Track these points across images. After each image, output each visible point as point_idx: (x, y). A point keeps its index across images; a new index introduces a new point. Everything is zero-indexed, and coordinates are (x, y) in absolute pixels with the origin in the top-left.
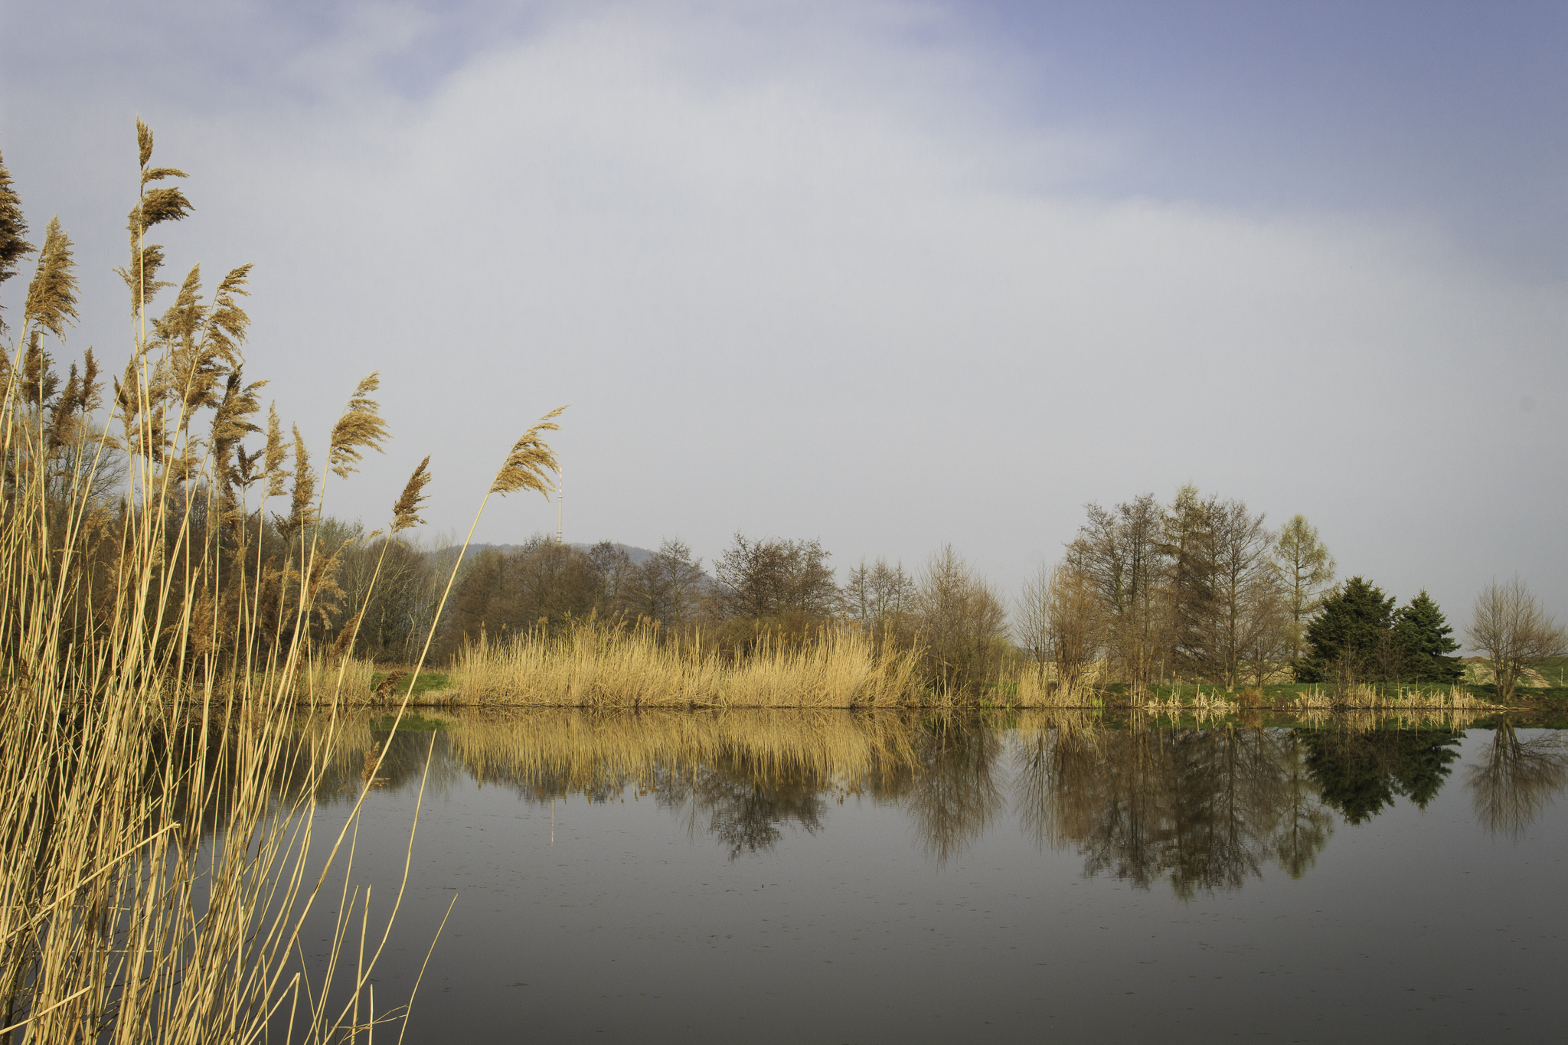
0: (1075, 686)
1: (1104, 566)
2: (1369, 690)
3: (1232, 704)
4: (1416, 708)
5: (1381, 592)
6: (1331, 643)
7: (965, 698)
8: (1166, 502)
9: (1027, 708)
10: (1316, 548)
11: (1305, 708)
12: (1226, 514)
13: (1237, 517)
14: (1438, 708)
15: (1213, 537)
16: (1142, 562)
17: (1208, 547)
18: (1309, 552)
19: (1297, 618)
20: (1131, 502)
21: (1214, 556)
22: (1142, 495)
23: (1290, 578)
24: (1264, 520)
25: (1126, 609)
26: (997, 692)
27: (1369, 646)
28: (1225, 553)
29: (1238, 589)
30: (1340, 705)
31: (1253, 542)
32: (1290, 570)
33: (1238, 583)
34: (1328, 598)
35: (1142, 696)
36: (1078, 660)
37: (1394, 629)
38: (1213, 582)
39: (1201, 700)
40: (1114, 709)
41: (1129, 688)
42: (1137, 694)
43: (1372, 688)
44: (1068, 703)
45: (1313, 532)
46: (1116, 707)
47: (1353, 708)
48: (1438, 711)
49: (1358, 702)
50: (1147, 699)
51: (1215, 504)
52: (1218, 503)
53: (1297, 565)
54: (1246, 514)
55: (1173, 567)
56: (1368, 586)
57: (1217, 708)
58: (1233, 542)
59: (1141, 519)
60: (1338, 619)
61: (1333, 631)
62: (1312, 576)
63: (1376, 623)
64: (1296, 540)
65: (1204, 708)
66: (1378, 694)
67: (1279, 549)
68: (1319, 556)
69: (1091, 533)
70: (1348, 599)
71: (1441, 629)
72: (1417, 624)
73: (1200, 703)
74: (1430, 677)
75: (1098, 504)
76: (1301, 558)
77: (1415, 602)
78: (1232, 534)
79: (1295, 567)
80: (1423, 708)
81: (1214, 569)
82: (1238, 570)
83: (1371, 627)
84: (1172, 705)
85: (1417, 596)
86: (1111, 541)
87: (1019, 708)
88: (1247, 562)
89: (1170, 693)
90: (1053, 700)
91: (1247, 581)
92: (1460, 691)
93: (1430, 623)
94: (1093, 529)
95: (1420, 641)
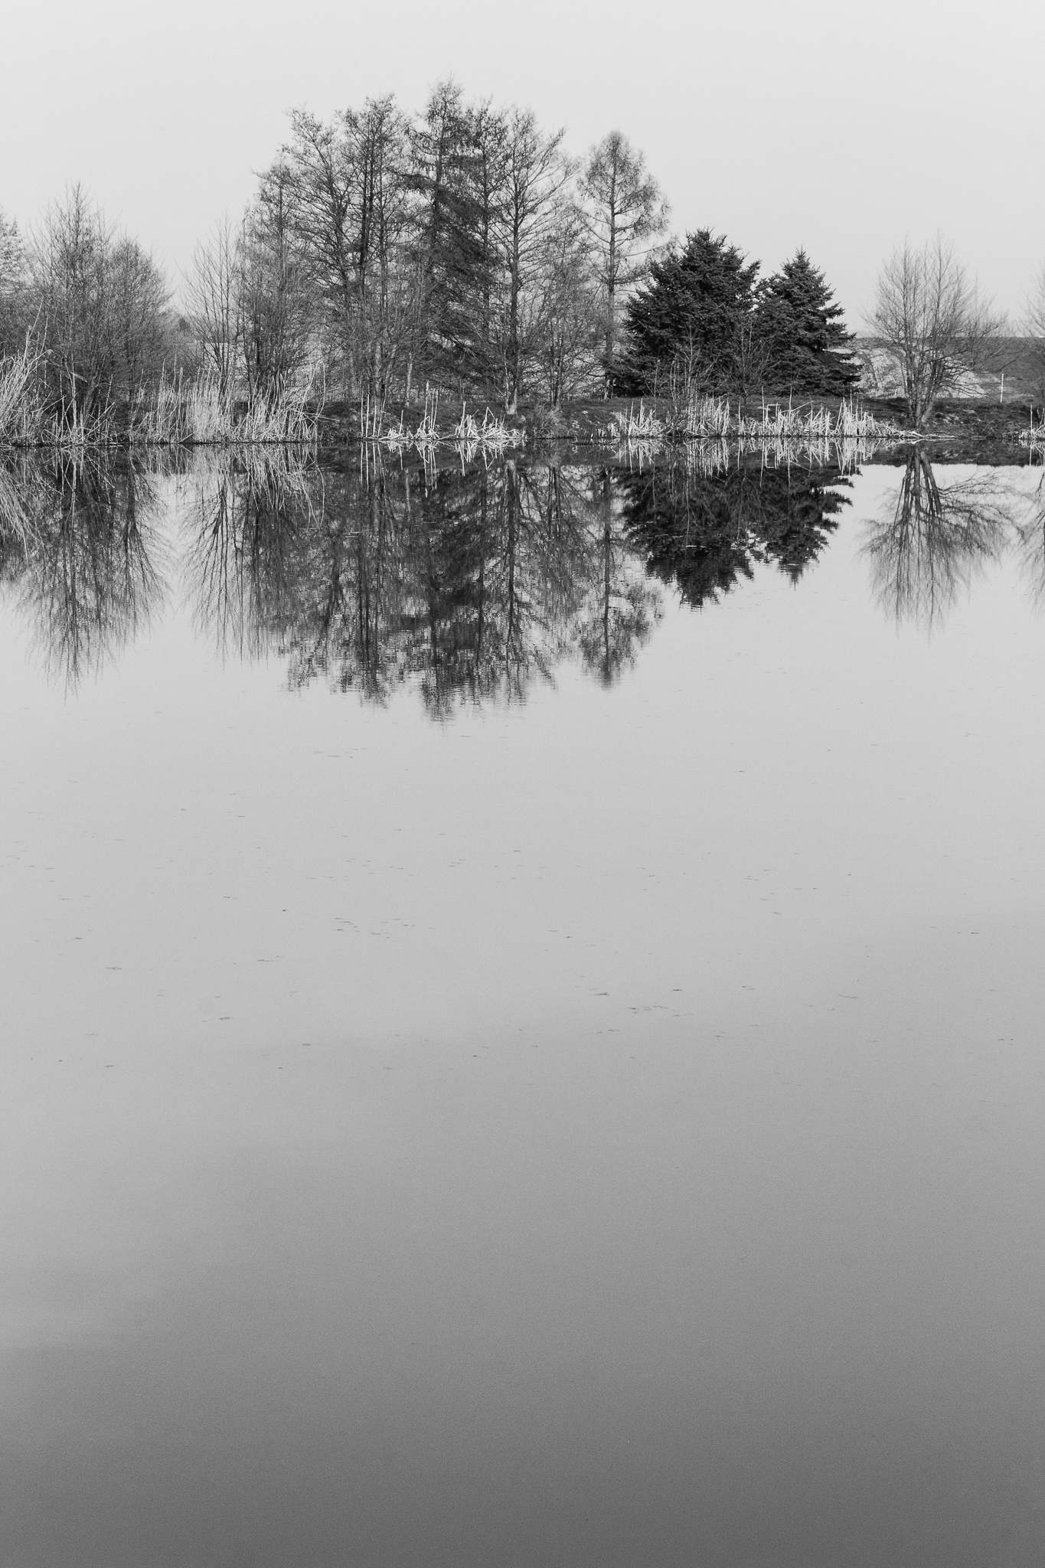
0: (277, 407)
1: (318, 208)
2: (719, 409)
3: (515, 431)
4: (788, 436)
5: (739, 255)
6: (663, 333)
7: (106, 428)
9: (202, 443)
10: (642, 183)
11: (624, 437)
12: (504, 130)
13: (522, 134)
14: (822, 436)
15: (485, 164)
16: (376, 202)
17: (476, 178)
18: (630, 190)
19: (611, 290)
20: (360, 108)
21: (487, 194)
22: (377, 95)
23: (602, 230)
24: (563, 139)
25: (352, 276)
26: (155, 420)
27: (720, 338)
28: (504, 189)
29: (523, 246)
30: (676, 432)
31: (547, 173)
32: (602, 218)
33: (523, 236)
34: (658, 260)
35: (378, 422)
36: (281, 367)
37: (757, 311)
38: (485, 234)
39: (467, 427)
40: (336, 443)
41: (358, 410)
42: (371, 419)
43: (725, 404)
44: (266, 434)
45: (636, 160)
46: (338, 439)
47: (696, 437)
48: (821, 440)
49: (702, 427)
50: (386, 426)
51: (489, 113)
52: (493, 112)
53: (613, 208)
54: (536, 128)
55: (425, 210)
56: (717, 246)
57: (492, 440)
58: (516, 173)
59: (374, 135)
60: (673, 295)
61: (667, 315)
62: (635, 226)
63: (730, 301)
64: (611, 171)
65: (472, 439)
66: (732, 415)
67: (586, 184)
68: (644, 196)
69: (298, 156)
70: (689, 264)
71: (826, 311)
72: (791, 302)
73: (466, 432)
74: (812, 386)
75: (309, 112)
76: (619, 197)
77: (788, 269)
78: (514, 162)
79: (609, 212)
80: (799, 436)
81: (487, 214)
82: (523, 215)
83: (722, 308)
84: (423, 437)
85: (792, 259)
86: (328, 168)
87: (190, 444)
88: (537, 205)
89: (421, 416)
90: (242, 431)
91: (537, 233)
92: (854, 408)
93: (810, 301)
94: (300, 150)
95: (796, 330)
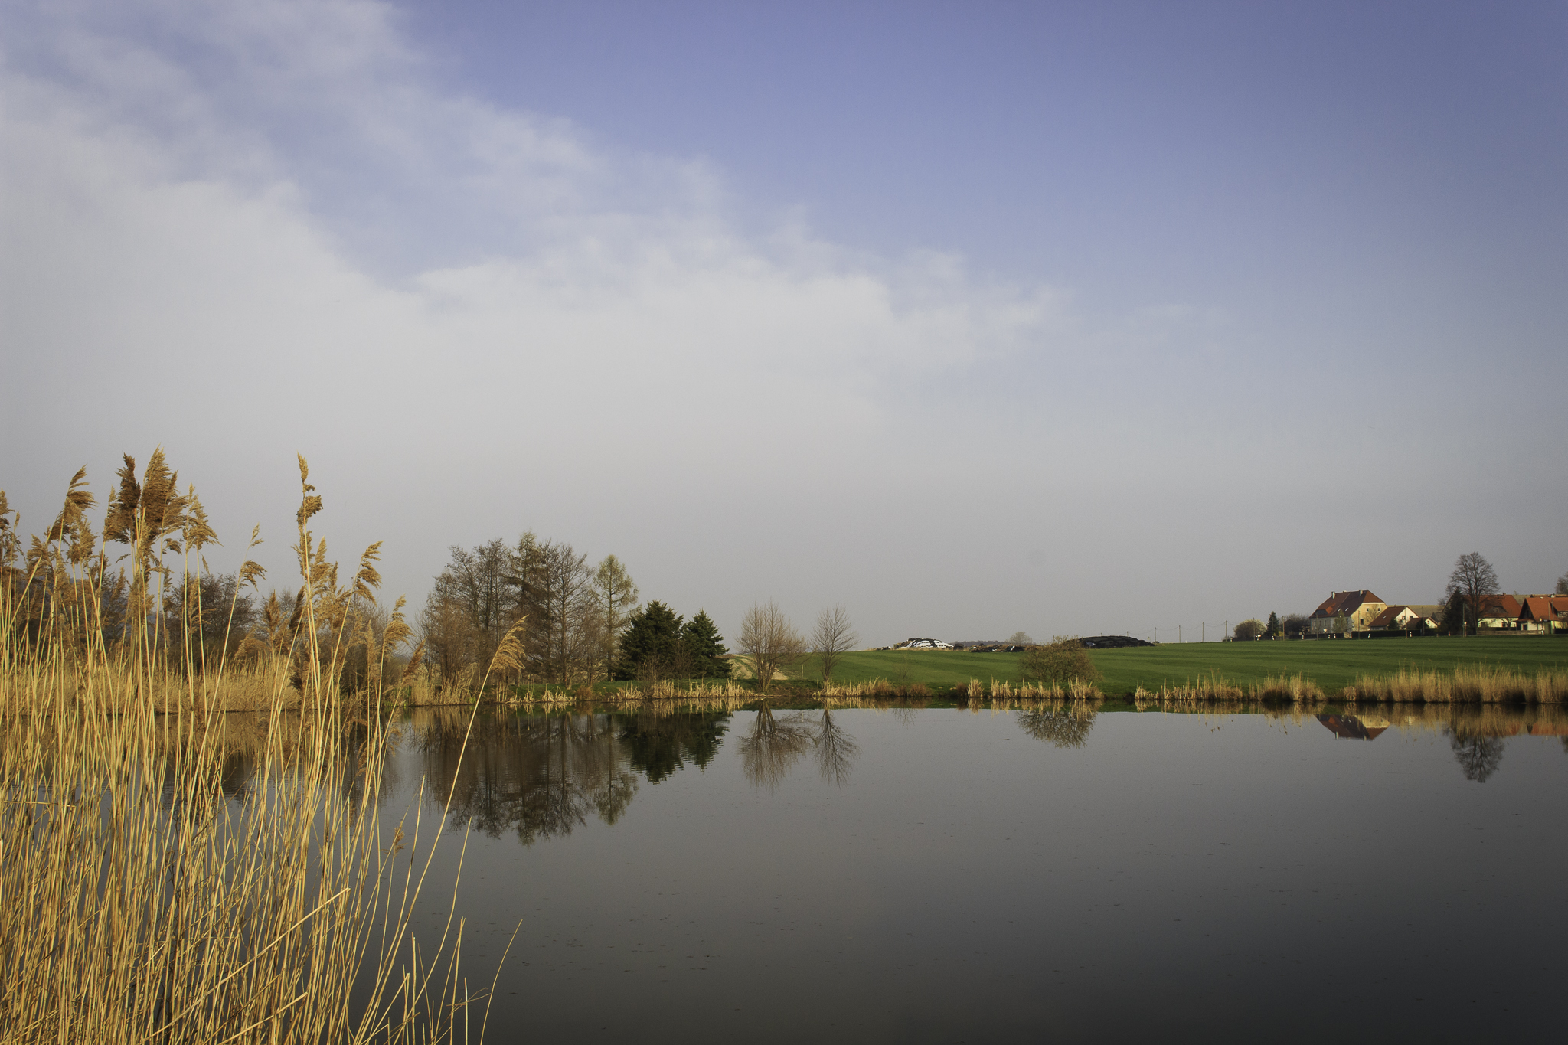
0: (456, 688)
1: (465, 593)
2: (669, 685)
3: (571, 698)
4: (702, 697)
5: (673, 612)
6: (639, 650)
8: (511, 545)
9: (420, 706)
10: (624, 579)
11: (624, 700)
12: (557, 555)
13: (566, 556)
14: (718, 697)
15: (548, 571)
16: (494, 590)
17: (544, 578)
18: (619, 582)
19: (611, 631)
20: (485, 545)
21: (549, 586)
22: (493, 540)
23: (605, 602)
24: (586, 559)
26: (396, 695)
27: (665, 651)
28: (557, 583)
29: (566, 610)
30: (649, 696)
31: (578, 575)
32: (605, 596)
33: (567, 605)
34: (634, 615)
35: (505, 694)
36: (457, 669)
37: (682, 639)
38: (548, 604)
39: (548, 696)
41: (495, 689)
42: (502, 693)
43: (671, 683)
44: (450, 701)
45: (622, 568)
47: (658, 698)
48: (717, 699)
49: (661, 694)
50: (509, 697)
51: (549, 546)
52: (552, 546)
53: (610, 592)
54: (573, 554)
55: (517, 594)
56: (663, 607)
57: (561, 702)
58: (563, 575)
59: (493, 557)
60: (642, 631)
61: (640, 641)
62: (621, 600)
63: (669, 635)
64: (609, 573)
65: (550, 702)
66: (675, 687)
67: (597, 580)
68: (626, 585)
69: (455, 569)
70: (649, 616)
71: (715, 638)
72: (698, 634)
73: (548, 698)
74: (711, 673)
75: (460, 547)
76: (613, 586)
77: (696, 619)
78: (562, 569)
79: (609, 593)
80: (707, 697)
81: (549, 595)
82: (567, 595)
83: (666, 638)
84: (527, 701)
85: (698, 614)
86: (470, 575)
87: (414, 707)
88: (573, 590)
89: (526, 691)
90: (439, 699)
91: (574, 604)
92: (731, 683)
93: (707, 634)
94: (456, 565)
95: (701, 647)
